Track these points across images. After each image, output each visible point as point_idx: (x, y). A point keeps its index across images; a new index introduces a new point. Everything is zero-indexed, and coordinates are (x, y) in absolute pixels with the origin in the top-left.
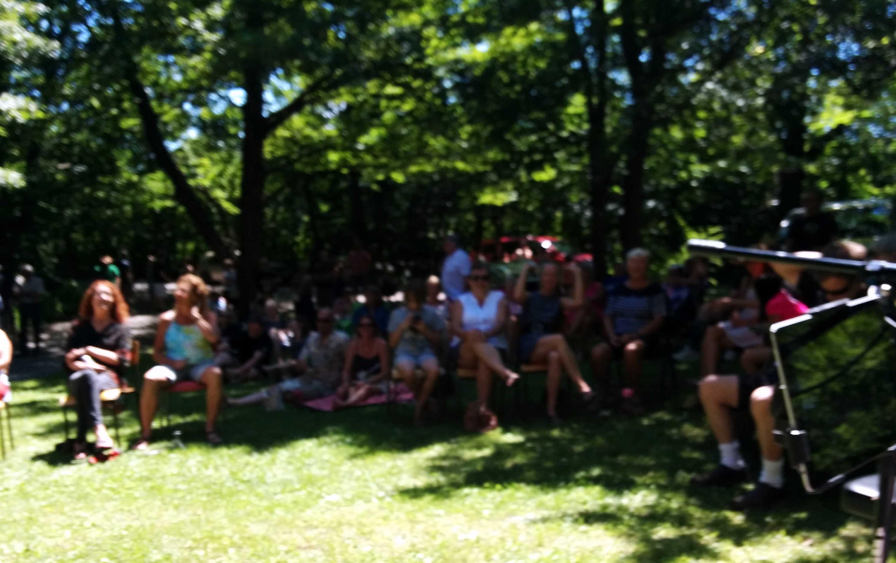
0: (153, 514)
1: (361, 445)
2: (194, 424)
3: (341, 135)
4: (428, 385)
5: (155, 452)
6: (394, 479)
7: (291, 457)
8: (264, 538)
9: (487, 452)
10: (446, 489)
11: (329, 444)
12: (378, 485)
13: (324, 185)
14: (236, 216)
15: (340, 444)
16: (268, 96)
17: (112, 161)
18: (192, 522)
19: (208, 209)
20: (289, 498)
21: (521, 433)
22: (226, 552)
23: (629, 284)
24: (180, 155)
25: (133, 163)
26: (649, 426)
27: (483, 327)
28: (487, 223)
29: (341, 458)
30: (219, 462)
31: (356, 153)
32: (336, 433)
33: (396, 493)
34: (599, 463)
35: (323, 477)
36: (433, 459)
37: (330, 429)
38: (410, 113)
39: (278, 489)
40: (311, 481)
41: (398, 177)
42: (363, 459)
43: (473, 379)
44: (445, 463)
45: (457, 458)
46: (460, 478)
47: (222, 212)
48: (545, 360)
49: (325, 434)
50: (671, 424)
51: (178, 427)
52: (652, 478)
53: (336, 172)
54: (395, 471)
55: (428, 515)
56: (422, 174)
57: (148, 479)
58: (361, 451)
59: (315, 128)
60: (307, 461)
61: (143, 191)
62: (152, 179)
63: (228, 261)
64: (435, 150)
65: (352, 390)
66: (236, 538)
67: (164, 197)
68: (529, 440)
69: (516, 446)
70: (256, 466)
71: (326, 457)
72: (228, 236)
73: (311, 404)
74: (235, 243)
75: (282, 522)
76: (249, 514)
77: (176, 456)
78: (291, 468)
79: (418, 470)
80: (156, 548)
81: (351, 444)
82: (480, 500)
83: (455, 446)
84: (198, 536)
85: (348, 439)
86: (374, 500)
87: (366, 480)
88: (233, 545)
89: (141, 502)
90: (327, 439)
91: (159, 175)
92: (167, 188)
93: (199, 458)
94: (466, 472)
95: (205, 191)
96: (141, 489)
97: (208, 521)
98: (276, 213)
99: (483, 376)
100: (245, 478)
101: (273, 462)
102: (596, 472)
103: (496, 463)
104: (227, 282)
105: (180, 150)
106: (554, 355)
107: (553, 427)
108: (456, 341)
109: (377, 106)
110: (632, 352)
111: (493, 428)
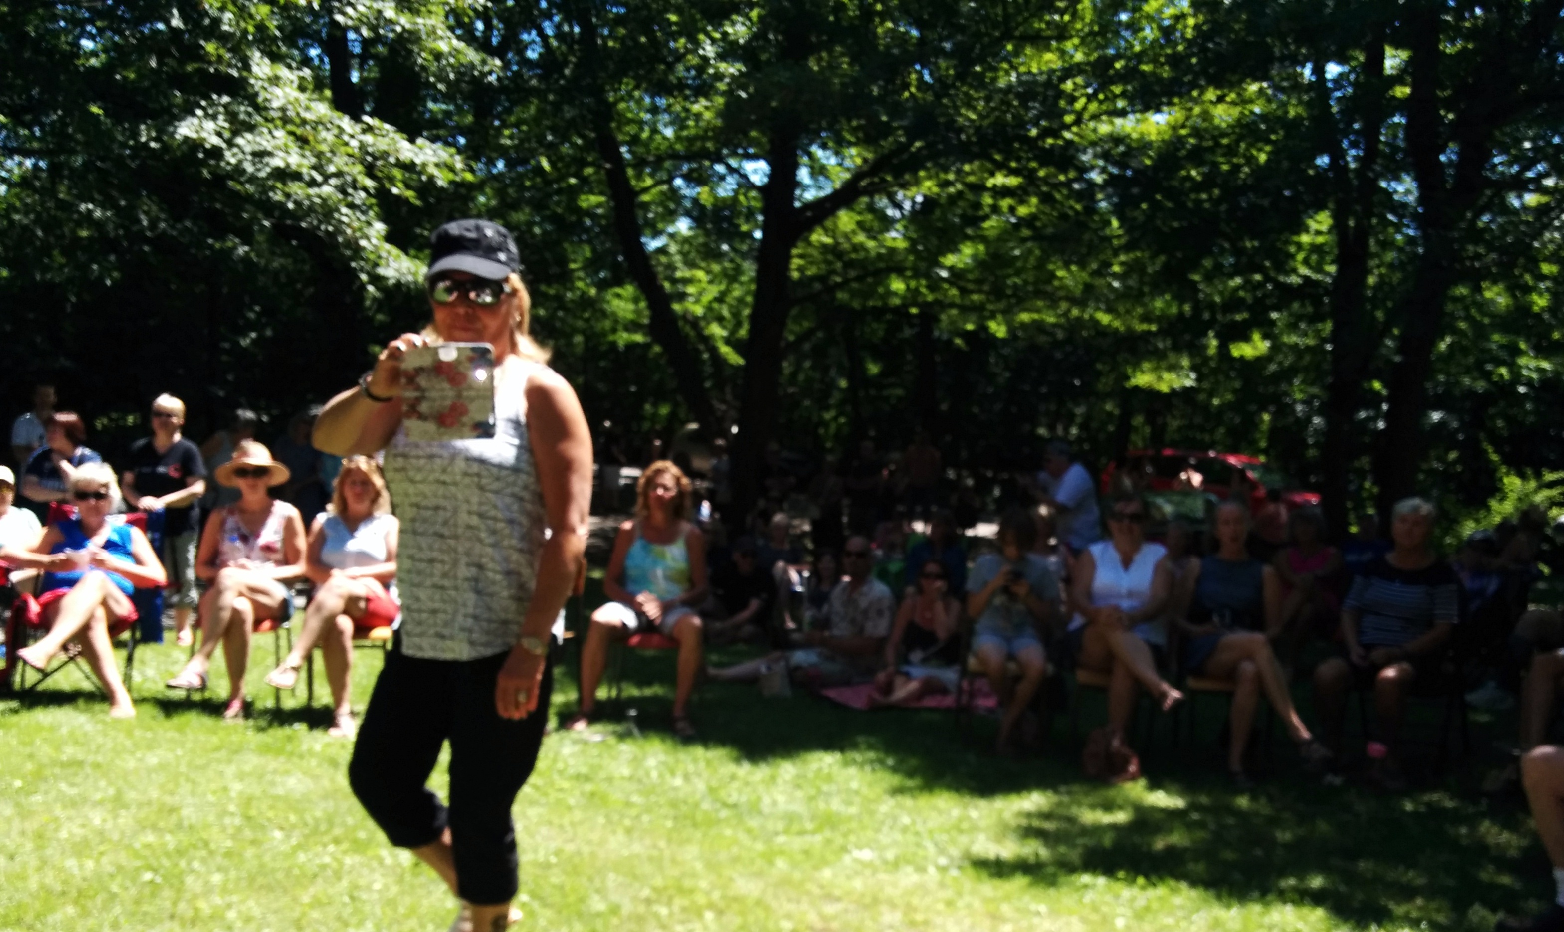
0: (595, 836)
1: (910, 774)
2: (654, 699)
3: (912, 250)
4: (1024, 689)
5: (598, 738)
6: (964, 840)
7: (798, 777)
8: (758, 902)
9: (1121, 817)
10: (1051, 870)
11: (862, 765)
12: (936, 845)
13: (877, 330)
14: (737, 368)
15: (877, 766)
16: (804, 174)
17: (563, 261)
18: (651, 859)
19: (698, 352)
20: (798, 843)
21: (1182, 793)
22: (700, 915)
23: (1391, 557)
24: (663, 259)
25: (592, 266)
26: (1415, 814)
27: (1125, 604)
28: (1138, 420)
29: (878, 790)
30: (691, 768)
31: (935, 284)
32: (870, 747)
33: (966, 864)
34: (1323, 868)
35: (850, 818)
36: (1029, 815)
37: (861, 739)
38: (1029, 222)
39: (780, 826)
40: (829, 822)
41: (999, 329)
42: (913, 797)
43: (1103, 690)
44: (1049, 826)
45: (1071, 820)
46: (1075, 855)
47: (717, 359)
48: (1231, 674)
49: (855, 746)
50: (1456, 817)
51: (632, 702)
52: (1420, 908)
53: (901, 311)
54: (965, 825)
55: (1018, 910)
56: (1039, 326)
57: (587, 779)
58: (910, 783)
59: (872, 234)
60: (825, 788)
61: (604, 314)
62: (618, 296)
63: (720, 442)
64: (1063, 287)
65: (899, 680)
66: (716, 895)
67: (633, 326)
68: (1193, 807)
69: (1172, 814)
70: (747, 784)
71: (854, 785)
72: (724, 401)
73: (832, 693)
74: (733, 414)
75: (784, 882)
76: (735, 860)
77: (627, 748)
78: (799, 794)
79: (1003, 831)
80: (598, 891)
81: (895, 770)
82: (1108, 898)
83: (1066, 799)
84: (658, 882)
85: (890, 762)
86: (932, 870)
87: (917, 834)
88: (711, 906)
89: (578, 815)
90: (858, 757)
91: (629, 290)
92: (637, 312)
93: (662, 757)
94: (1085, 846)
95: (695, 322)
96: (577, 793)
97: (674, 861)
98: (798, 368)
99: (1119, 686)
100: (732, 800)
101: (773, 779)
102: (1316, 882)
103: (1137, 839)
104: (715, 475)
105: (662, 251)
106: (1247, 667)
107: (1240, 792)
108: (1078, 621)
109: (978, 206)
110: (1389, 680)
111: (1133, 778)
